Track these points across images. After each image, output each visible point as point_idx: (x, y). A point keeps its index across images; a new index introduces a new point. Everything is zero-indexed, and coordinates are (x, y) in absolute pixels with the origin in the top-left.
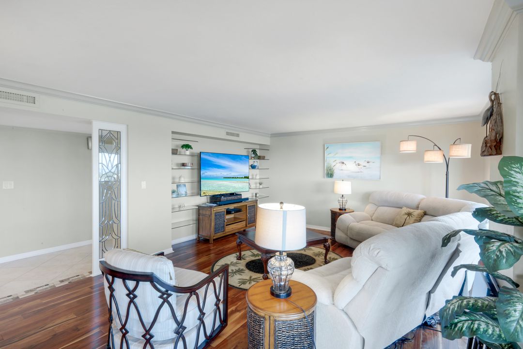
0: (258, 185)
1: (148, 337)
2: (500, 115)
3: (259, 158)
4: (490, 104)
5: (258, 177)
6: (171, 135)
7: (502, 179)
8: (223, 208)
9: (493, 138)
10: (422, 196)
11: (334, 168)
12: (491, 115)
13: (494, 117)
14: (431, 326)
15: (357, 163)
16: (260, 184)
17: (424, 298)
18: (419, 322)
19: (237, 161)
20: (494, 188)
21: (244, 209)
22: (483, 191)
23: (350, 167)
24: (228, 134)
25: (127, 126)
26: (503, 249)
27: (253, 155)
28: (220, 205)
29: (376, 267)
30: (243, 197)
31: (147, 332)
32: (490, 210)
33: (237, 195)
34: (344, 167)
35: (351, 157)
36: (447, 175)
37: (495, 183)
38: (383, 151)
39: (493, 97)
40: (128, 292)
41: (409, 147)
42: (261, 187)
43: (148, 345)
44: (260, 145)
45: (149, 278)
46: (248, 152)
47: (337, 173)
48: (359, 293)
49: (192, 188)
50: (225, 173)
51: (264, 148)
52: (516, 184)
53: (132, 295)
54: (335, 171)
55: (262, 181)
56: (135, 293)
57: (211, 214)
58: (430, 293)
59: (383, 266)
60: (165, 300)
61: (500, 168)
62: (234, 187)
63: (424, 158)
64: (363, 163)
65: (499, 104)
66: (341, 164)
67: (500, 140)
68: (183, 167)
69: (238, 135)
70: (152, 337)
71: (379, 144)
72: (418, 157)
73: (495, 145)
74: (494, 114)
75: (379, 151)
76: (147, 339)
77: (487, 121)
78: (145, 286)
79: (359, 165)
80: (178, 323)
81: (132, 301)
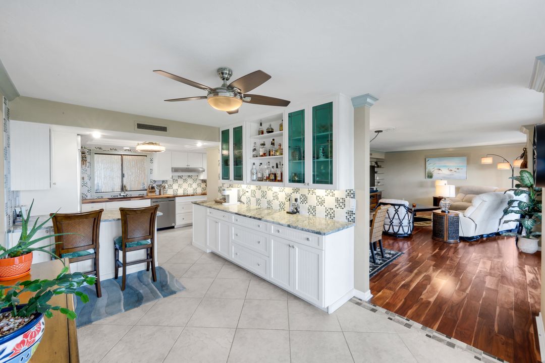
0: (377, 183)
2: (526, 156)
3: (378, 166)
4: (523, 152)
5: (378, 178)
9: (524, 163)
11: (433, 173)
17: (498, 221)
18: (496, 231)
20: (520, 178)
21: (375, 196)
23: (445, 172)
26: (520, 192)
29: (482, 201)
31: (401, 222)
32: (520, 184)
34: (440, 172)
35: (445, 166)
38: (468, 162)
39: (525, 149)
40: (395, 210)
41: (488, 161)
42: (379, 184)
44: (377, 158)
45: (404, 205)
48: (475, 210)
52: (524, 177)
54: (434, 175)
55: (379, 181)
56: (398, 210)
58: (501, 219)
60: (407, 213)
63: (497, 167)
64: (454, 169)
65: (526, 152)
66: (438, 170)
67: (526, 164)
71: (465, 158)
72: (493, 166)
73: (524, 165)
74: (524, 155)
75: (466, 163)
76: (401, 224)
77: (522, 157)
78: (402, 208)
79: (451, 170)
80: (409, 221)
81: (396, 212)
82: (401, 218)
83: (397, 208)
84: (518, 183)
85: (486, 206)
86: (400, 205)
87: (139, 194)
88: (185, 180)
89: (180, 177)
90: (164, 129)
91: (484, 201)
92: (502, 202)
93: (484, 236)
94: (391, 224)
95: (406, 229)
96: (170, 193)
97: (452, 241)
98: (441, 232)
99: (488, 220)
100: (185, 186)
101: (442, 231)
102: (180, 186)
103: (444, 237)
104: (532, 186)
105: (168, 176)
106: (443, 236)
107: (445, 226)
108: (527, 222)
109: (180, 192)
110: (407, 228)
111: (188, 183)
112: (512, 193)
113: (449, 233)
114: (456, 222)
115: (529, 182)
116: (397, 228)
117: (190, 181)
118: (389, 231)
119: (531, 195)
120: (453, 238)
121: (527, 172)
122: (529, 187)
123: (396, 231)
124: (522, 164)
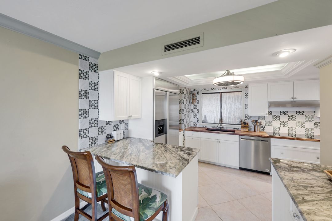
87: (234, 127)
88: (291, 118)
89: (284, 113)
90: (196, 41)
96: (269, 130)
100: (292, 124)
102: (283, 124)
105: (263, 112)
109: (284, 131)
111: (297, 120)
117: (300, 118)
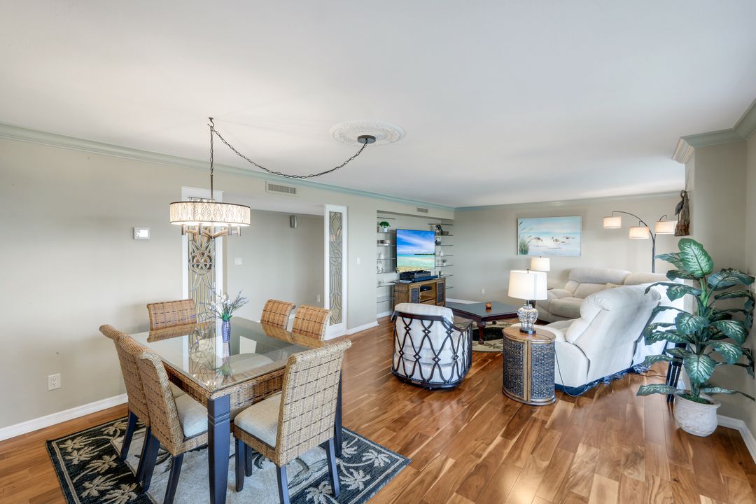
0: (440, 263)
1: (437, 360)
2: (688, 207)
3: (442, 233)
4: (681, 199)
5: (442, 254)
6: (376, 214)
7: (680, 252)
8: (418, 285)
9: (683, 224)
10: (627, 272)
11: (528, 244)
12: (682, 207)
13: (683, 209)
14: (638, 373)
15: (555, 238)
16: (444, 261)
17: (632, 346)
19: (427, 239)
20: (677, 257)
21: (433, 287)
22: (671, 259)
23: (547, 242)
24: (419, 210)
25: (348, 208)
26: (678, 289)
27: (438, 231)
28: (413, 282)
29: (599, 309)
30: (432, 274)
31: (437, 356)
32: (677, 272)
33: (426, 272)
34: (540, 243)
35: (548, 233)
36: (653, 250)
37: (677, 254)
38: (584, 225)
39: (683, 194)
40: (424, 329)
41: (614, 223)
42: (445, 264)
43: (437, 366)
44: (441, 219)
45: (441, 319)
46: (432, 227)
47: (532, 249)
48: (587, 328)
49: (386, 265)
50: (416, 250)
51: (449, 223)
52: (687, 254)
53: (427, 332)
54: (530, 248)
55: (444, 258)
56: (429, 329)
57: (408, 290)
58: (637, 342)
59: (606, 308)
60: (449, 335)
61: (679, 245)
62: (425, 263)
63: (629, 234)
64: (561, 239)
65: (688, 200)
66: (536, 240)
67: (688, 225)
68: (381, 244)
69: (426, 211)
70: (439, 360)
71: (579, 219)
72: (622, 232)
73: (684, 229)
74: (683, 206)
75: (579, 226)
76: (436, 361)
77: (678, 211)
78: (438, 324)
79: (557, 241)
80: (455, 353)
81: (426, 335)
82: (437, 347)
83: (426, 326)
84: (673, 267)
85: (607, 320)
86: (433, 319)
91: (604, 309)
92: (640, 308)
93: (605, 379)
94: (417, 360)
95: (447, 372)
97: (539, 400)
98: (516, 378)
99: (611, 347)
101: (519, 377)
103: (523, 391)
104: (704, 276)
106: (519, 390)
107: (525, 365)
108: (696, 364)
110: (450, 369)
112: (662, 291)
113: (532, 383)
114: (548, 356)
115: (698, 267)
116: (429, 370)
118: (413, 377)
119: (702, 297)
120: (541, 394)
121: (695, 243)
122: (696, 279)
123: (426, 376)
124: (678, 226)
